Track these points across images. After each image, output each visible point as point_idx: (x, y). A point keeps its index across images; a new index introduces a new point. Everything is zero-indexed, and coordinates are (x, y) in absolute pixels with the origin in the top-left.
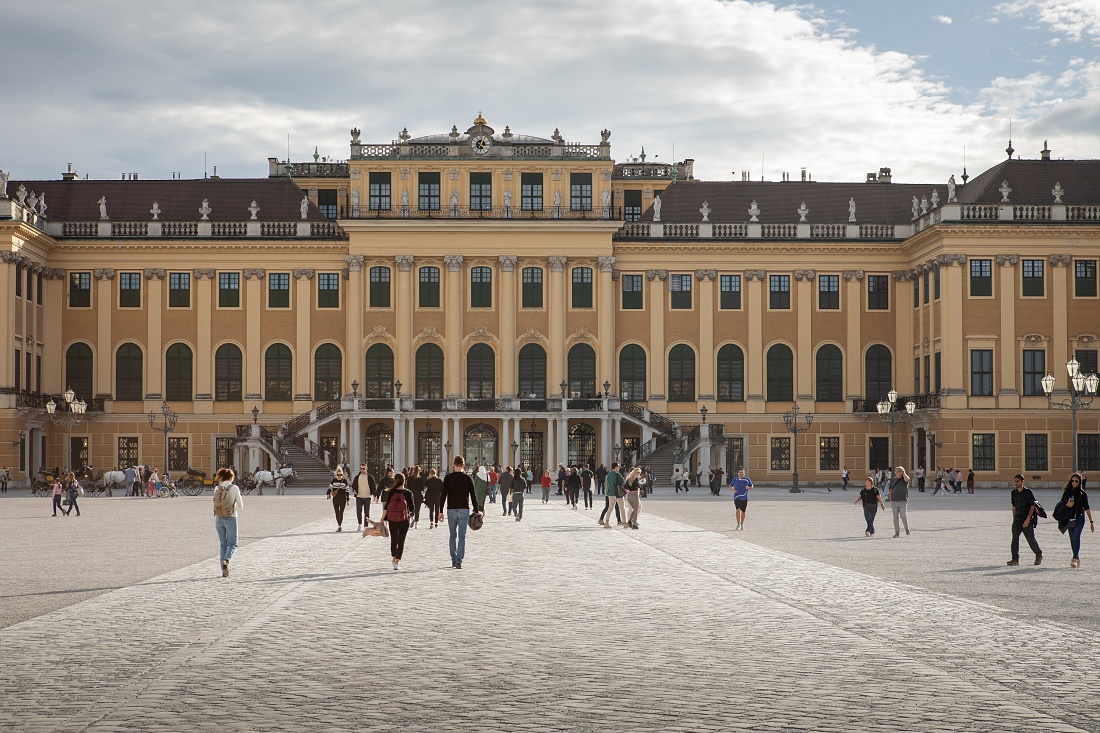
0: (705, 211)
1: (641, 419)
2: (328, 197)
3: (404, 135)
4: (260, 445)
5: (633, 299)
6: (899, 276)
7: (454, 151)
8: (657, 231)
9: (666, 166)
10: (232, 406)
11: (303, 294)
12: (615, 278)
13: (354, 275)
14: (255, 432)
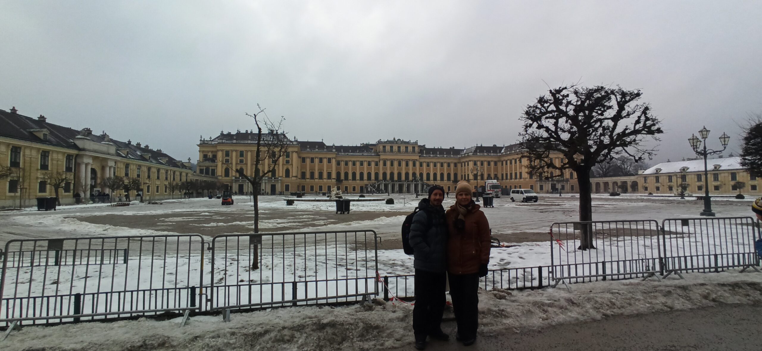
0: (431, 153)
3: (388, 140)
5: (421, 165)
7: (395, 143)
8: (424, 155)
10: (362, 181)
11: (373, 164)
12: (419, 162)
13: (381, 161)
14: (369, 185)
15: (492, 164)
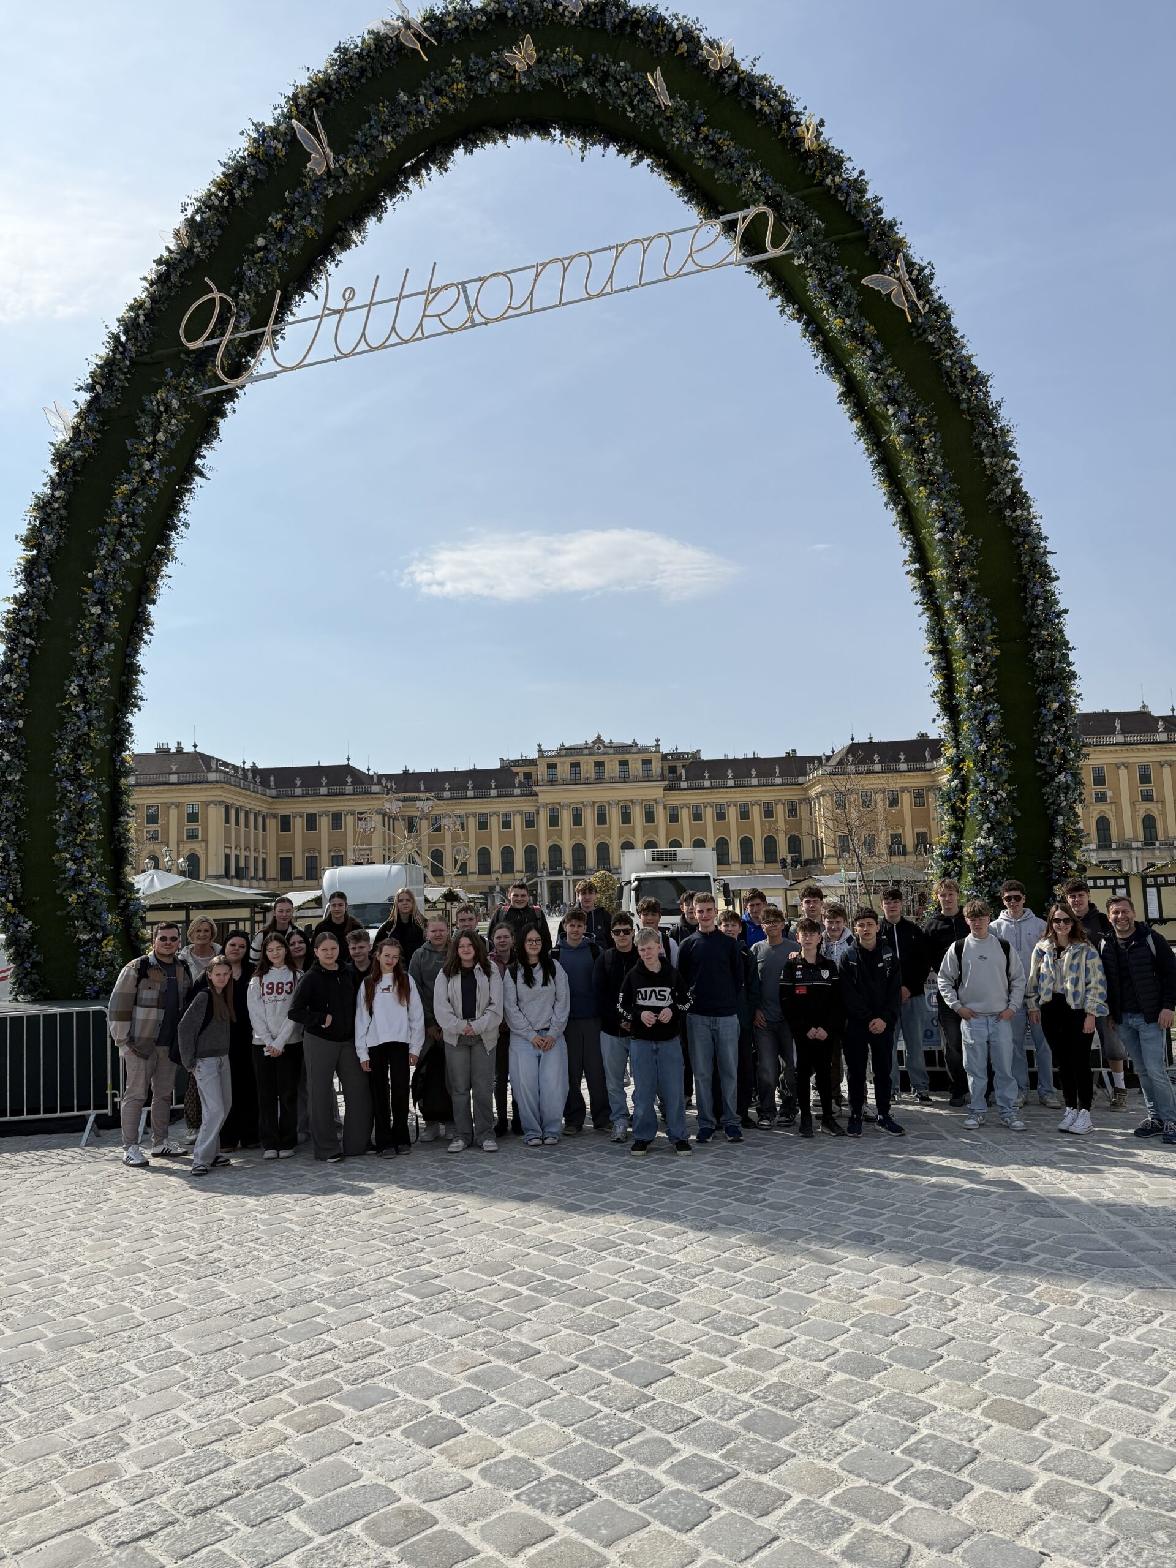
0: (706, 775)
2: (528, 776)
3: (563, 745)
5: (674, 817)
6: (801, 801)
7: (586, 752)
8: (684, 785)
9: (688, 754)
10: (486, 877)
11: (518, 822)
12: (665, 808)
13: (542, 813)
14: (498, 889)
15: (906, 799)
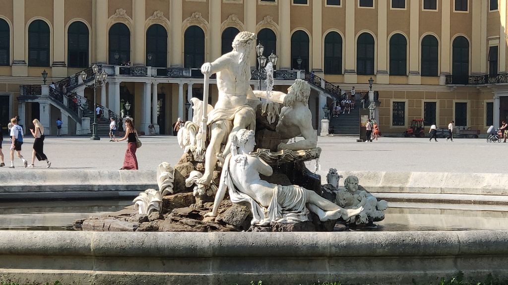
1: (319, 86)
4: (49, 102)
14: (45, 91)
